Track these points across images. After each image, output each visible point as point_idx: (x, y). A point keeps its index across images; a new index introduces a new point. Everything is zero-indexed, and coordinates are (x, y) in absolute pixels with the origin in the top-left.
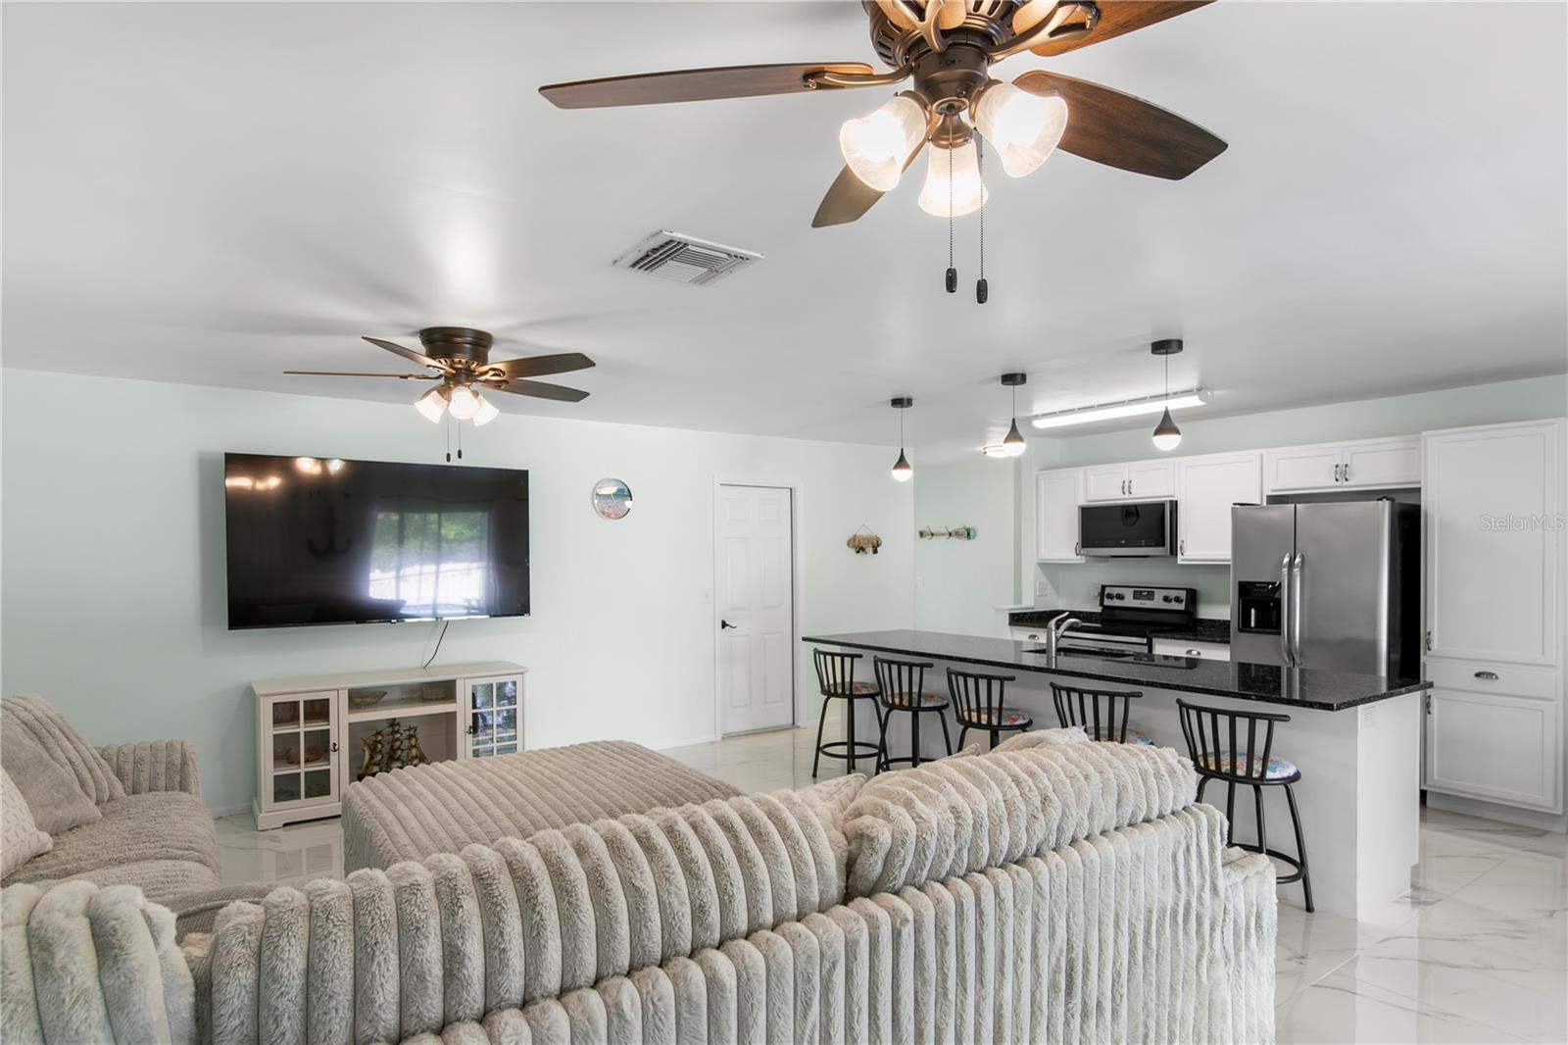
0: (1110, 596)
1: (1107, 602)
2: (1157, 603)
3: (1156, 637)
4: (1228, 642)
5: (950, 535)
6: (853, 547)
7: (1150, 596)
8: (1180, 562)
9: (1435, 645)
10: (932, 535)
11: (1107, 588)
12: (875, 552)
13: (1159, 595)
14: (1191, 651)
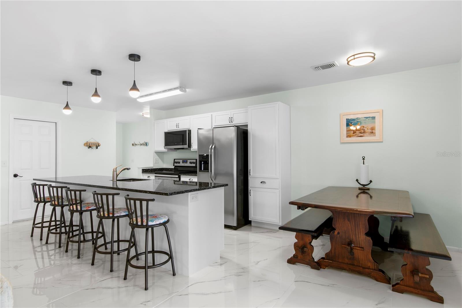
0: (176, 163)
1: (176, 165)
2: (188, 164)
3: (181, 175)
4: (197, 176)
5: (141, 145)
6: (87, 146)
7: (186, 162)
8: (192, 150)
9: (251, 174)
10: (136, 145)
11: (175, 160)
12: (97, 148)
13: (189, 161)
14: (190, 179)
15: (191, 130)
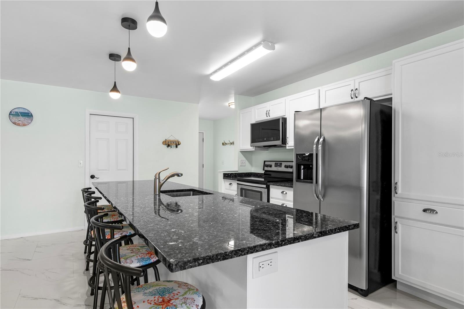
0: (267, 166)
1: (266, 169)
2: (283, 169)
4: (292, 187)
5: (231, 144)
6: (166, 144)
7: (280, 166)
8: (287, 148)
9: (399, 191)
10: (226, 144)
11: (266, 162)
12: (177, 147)
13: (284, 164)
14: (284, 191)
15: (286, 118)
